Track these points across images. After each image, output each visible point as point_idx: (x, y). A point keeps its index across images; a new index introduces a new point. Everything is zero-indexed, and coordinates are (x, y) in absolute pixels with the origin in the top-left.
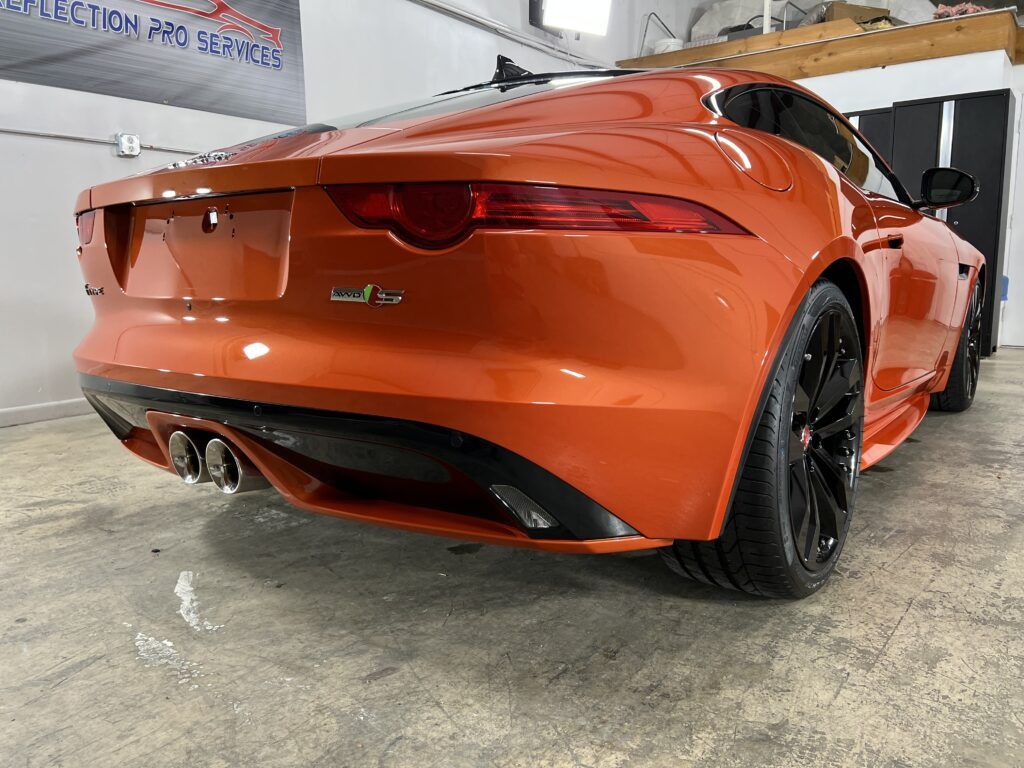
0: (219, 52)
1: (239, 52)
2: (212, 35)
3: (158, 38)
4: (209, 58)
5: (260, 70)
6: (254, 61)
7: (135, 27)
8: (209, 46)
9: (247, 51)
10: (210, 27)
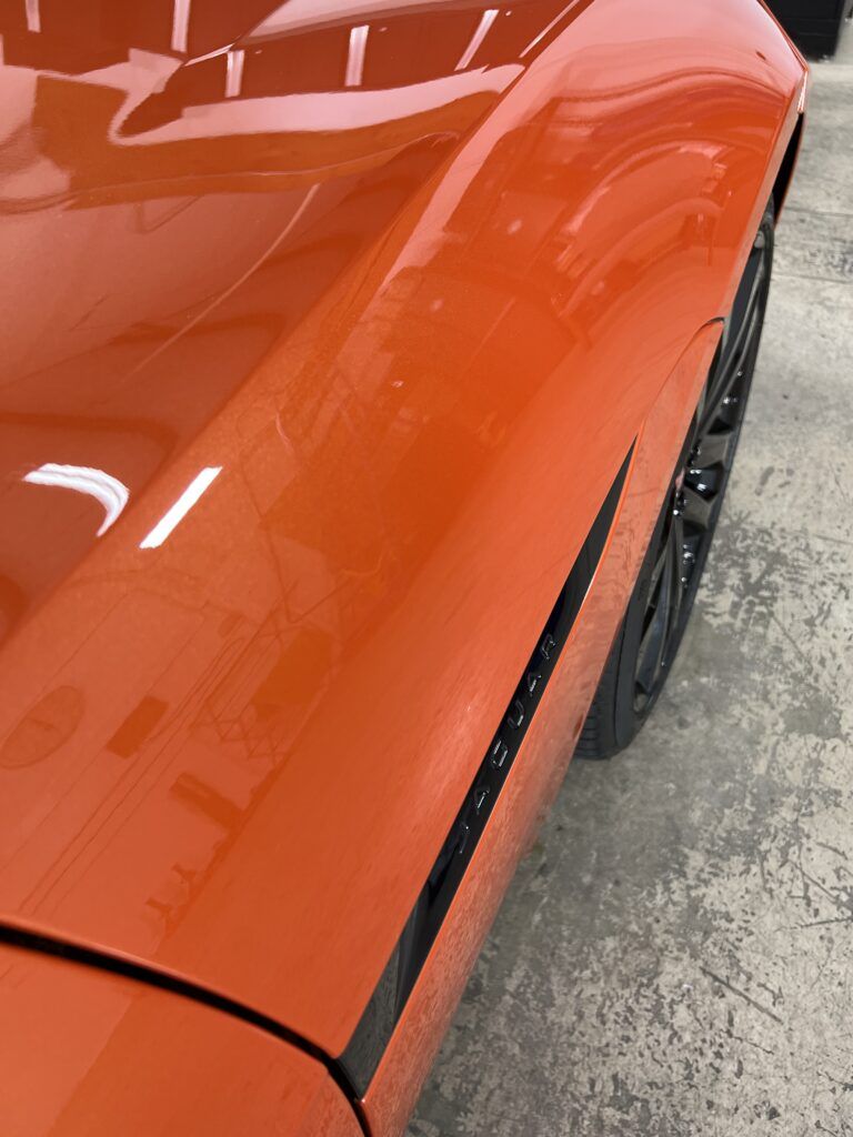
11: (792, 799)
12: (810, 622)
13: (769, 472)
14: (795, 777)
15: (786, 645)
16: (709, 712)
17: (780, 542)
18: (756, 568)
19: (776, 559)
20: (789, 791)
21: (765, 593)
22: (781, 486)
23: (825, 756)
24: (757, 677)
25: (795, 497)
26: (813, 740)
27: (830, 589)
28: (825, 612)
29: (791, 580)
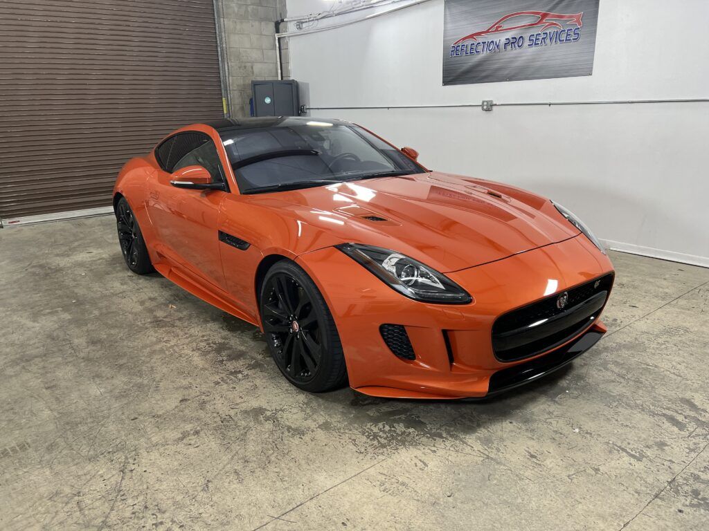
0: (538, 44)
1: (551, 39)
2: (537, 35)
3: (509, 47)
4: (534, 48)
5: (564, 45)
6: (560, 41)
7: (498, 46)
8: (534, 42)
9: (557, 37)
10: (535, 31)
11: (311, 414)
12: (355, 440)
13: (426, 465)
14: (315, 416)
15: (350, 432)
16: (342, 412)
17: (390, 450)
18: (383, 441)
19: (383, 446)
20: (313, 414)
21: (371, 437)
22: (416, 464)
23: (315, 423)
24: (346, 423)
25: (408, 464)
26: (321, 423)
27: (363, 450)
28: (355, 445)
29: (372, 445)
